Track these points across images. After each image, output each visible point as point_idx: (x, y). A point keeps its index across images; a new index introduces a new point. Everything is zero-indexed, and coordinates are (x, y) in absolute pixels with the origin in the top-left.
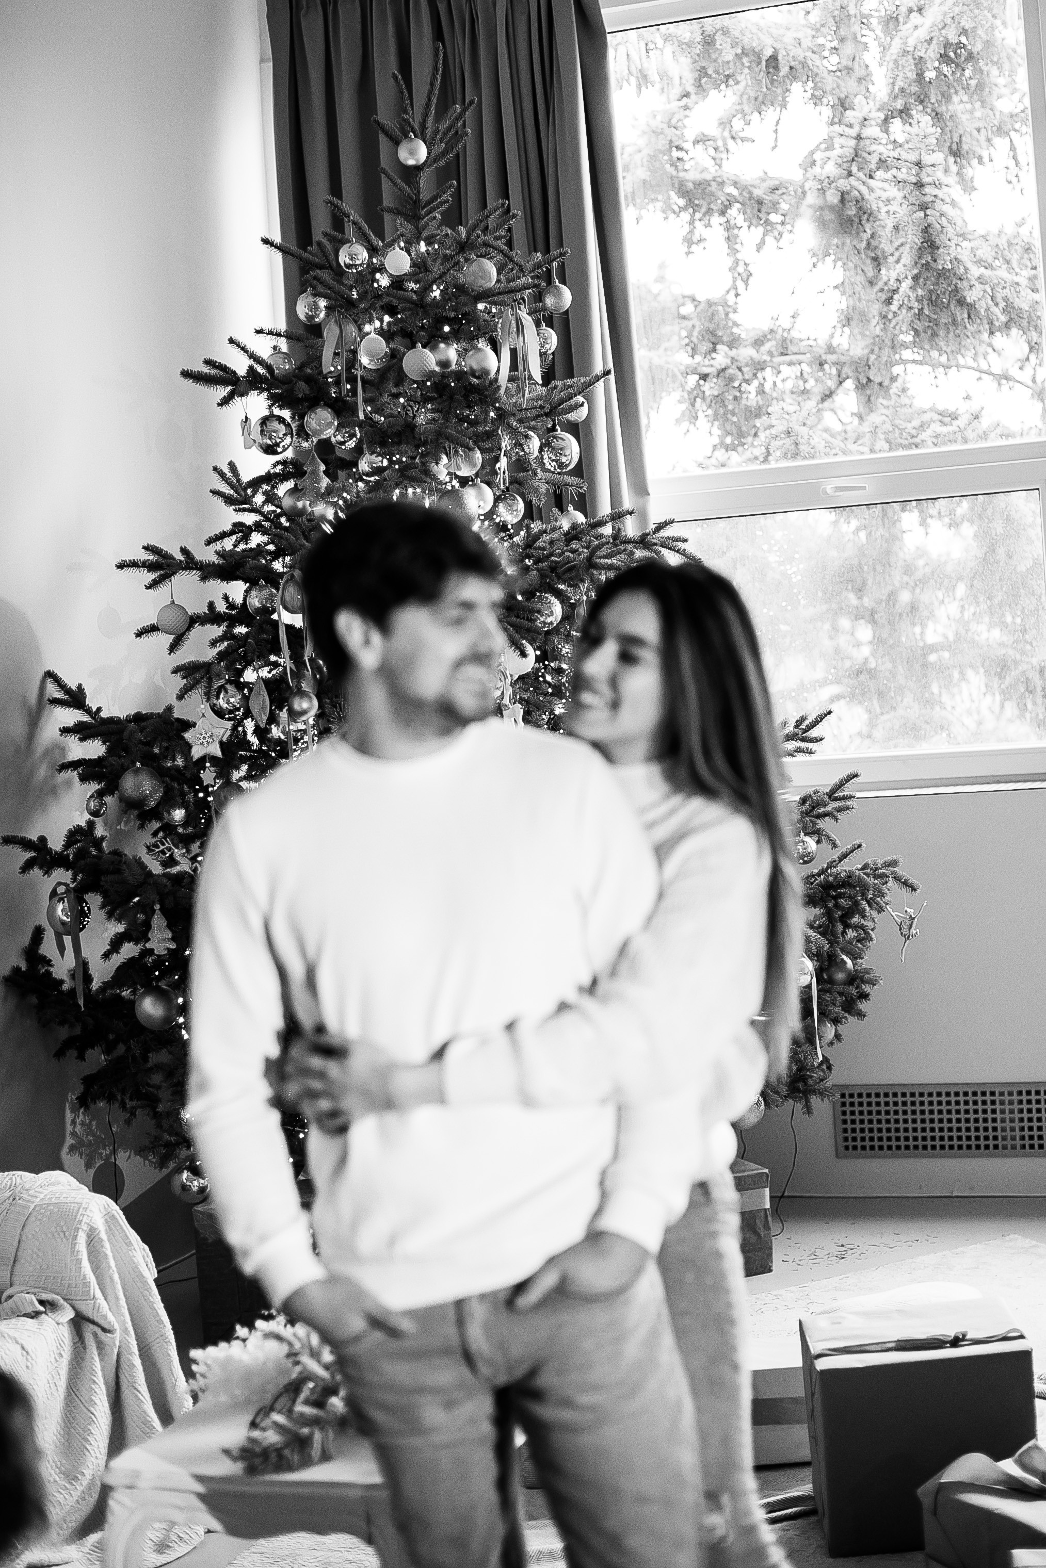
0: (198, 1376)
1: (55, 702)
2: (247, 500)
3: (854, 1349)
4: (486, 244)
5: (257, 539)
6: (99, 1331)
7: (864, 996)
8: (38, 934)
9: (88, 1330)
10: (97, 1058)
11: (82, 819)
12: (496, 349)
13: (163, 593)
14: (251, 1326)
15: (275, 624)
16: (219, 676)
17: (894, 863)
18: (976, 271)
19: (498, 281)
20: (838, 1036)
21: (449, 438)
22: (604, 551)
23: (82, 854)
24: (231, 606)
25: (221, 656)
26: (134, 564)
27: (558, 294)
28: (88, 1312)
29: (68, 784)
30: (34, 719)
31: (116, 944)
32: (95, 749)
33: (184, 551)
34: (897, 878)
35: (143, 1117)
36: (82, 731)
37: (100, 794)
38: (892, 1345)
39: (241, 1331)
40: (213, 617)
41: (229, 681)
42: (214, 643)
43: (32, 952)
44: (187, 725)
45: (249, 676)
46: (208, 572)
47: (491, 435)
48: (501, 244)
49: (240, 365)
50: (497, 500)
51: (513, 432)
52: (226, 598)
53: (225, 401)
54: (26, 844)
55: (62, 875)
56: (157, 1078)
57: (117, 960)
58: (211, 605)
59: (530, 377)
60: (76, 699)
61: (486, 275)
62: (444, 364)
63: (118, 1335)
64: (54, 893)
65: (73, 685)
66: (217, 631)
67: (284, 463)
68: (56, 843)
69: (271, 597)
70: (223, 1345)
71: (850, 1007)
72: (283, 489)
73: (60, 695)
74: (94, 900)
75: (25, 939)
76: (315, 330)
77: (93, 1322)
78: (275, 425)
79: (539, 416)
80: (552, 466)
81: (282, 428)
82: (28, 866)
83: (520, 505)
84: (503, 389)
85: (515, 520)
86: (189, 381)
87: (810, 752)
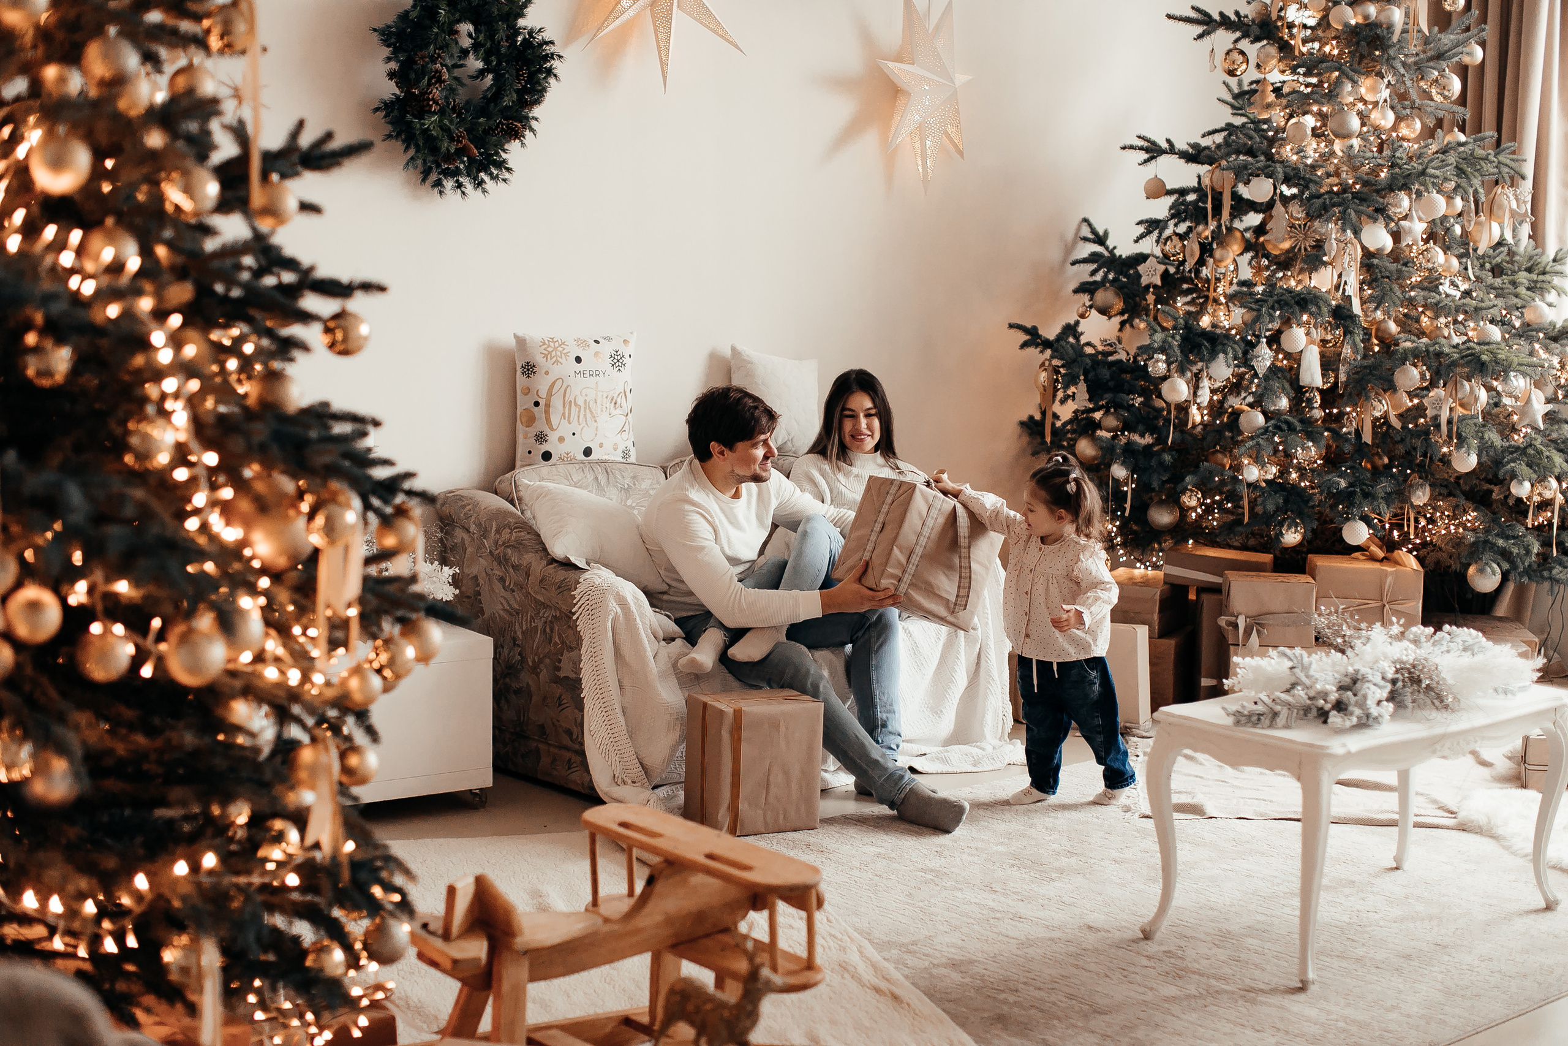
0: (1239, 675)
1: (1085, 239)
2: (1242, 107)
11: (1072, 319)
13: (1151, 171)
16: (1166, 229)
25: (1172, 216)
26: (1131, 147)
33: (1168, 141)
50: (1399, 120)
51: (1396, 71)
53: (1200, 36)
54: (1028, 331)
55: (1048, 355)
60: (1101, 239)
62: (1366, 17)
64: (1042, 367)
65: (1100, 228)
66: (1176, 199)
68: (1051, 334)
73: (1090, 236)
78: (1236, 55)
79: (1430, 59)
80: (1438, 98)
81: (1240, 58)
82: (1024, 345)
83: (1418, 125)
84: (1395, 38)
85: (1413, 136)
86: (1172, 21)
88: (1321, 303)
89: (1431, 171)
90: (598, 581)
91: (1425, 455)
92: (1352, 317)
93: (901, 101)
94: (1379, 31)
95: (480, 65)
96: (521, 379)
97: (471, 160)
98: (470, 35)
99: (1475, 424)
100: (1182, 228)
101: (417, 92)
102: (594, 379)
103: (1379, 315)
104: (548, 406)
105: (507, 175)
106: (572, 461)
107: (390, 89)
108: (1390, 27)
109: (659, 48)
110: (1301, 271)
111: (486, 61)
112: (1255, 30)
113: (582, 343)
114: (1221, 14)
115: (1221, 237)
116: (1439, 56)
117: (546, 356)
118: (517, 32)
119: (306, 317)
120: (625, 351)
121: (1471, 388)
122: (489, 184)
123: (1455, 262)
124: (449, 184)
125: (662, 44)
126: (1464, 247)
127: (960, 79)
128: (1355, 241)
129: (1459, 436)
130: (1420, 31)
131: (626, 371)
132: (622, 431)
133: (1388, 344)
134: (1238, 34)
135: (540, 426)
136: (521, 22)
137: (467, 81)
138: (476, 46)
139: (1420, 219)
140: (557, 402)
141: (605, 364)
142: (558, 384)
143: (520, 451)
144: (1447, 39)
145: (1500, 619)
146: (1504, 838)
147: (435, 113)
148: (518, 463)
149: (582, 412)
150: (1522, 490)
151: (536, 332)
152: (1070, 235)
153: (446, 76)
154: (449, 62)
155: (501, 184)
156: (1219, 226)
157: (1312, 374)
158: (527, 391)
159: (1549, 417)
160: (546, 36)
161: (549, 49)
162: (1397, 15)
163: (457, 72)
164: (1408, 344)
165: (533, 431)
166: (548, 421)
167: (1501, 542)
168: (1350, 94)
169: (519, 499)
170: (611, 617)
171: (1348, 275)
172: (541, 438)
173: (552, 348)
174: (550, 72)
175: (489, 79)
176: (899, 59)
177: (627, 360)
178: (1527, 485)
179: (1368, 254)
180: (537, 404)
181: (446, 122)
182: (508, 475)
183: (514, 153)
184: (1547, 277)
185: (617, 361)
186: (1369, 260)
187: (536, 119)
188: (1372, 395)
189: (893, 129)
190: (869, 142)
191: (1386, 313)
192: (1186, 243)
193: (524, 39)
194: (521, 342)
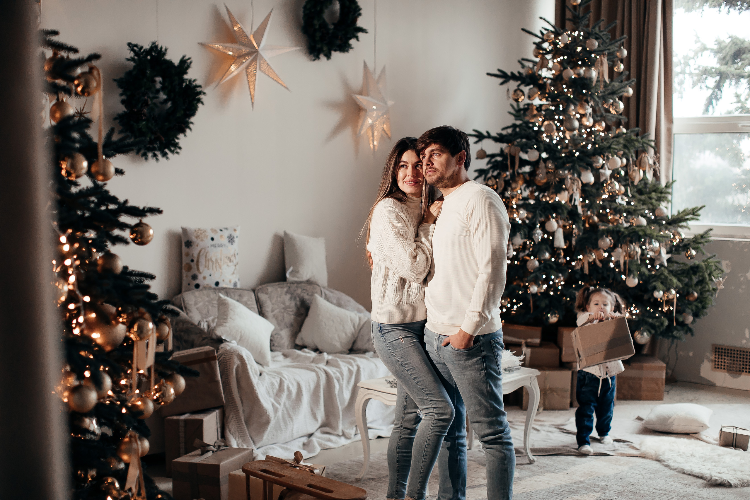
4: (597, 34)
12: (595, 69)
16: (488, 174)
19: (598, 47)
25: (491, 168)
27: (622, 52)
33: (488, 132)
34: (717, 267)
41: (492, 176)
42: (488, 163)
46: (495, 140)
49: (509, 71)
50: (595, 122)
51: (595, 100)
52: (501, 149)
53: (503, 83)
61: (593, 45)
62: (580, 75)
71: (698, 311)
78: (519, 92)
79: (609, 94)
80: (613, 112)
81: (521, 94)
83: (604, 124)
84: (594, 84)
85: (601, 130)
86: (489, 77)
87: (698, 220)
88: (564, 209)
89: (613, 146)
90: (228, 348)
91: (613, 279)
92: (578, 215)
93: (362, 114)
94: (585, 81)
95: (165, 97)
96: (184, 249)
97: (161, 143)
98: (160, 83)
99: (636, 264)
100: (495, 173)
101: (136, 110)
102: (220, 249)
103: (589, 213)
104: (198, 262)
105: (178, 150)
106: (210, 288)
107: (122, 109)
108: (591, 79)
109: (250, 89)
110: (553, 193)
111: (168, 95)
112: (528, 80)
113: (214, 231)
114: (512, 73)
115: (514, 178)
116: (613, 93)
117: (197, 237)
118: (183, 80)
119: (123, 226)
120: (235, 234)
121: (634, 248)
122: (170, 155)
123: (623, 188)
124: (150, 155)
125: (251, 87)
126: (626, 181)
127: (390, 103)
128: (578, 179)
129: (629, 270)
130: (605, 82)
131: (236, 244)
132: (233, 273)
133: (594, 226)
134: (519, 82)
135: (194, 271)
136: (185, 77)
137: (159, 105)
138: (163, 89)
139: (609, 169)
140: (202, 260)
141: (225, 241)
142: (203, 251)
143: (184, 284)
144: (616, 84)
145: (646, 355)
146: (664, 461)
147: (144, 120)
148: (183, 290)
149: (214, 265)
150: (659, 294)
151: (192, 225)
153: (150, 103)
154: (151, 95)
155: (176, 155)
156: (514, 172)
157: (560, 242)
158: (187, 254)
159: (669, 261)
160: (198, 83)
161: (199, 89)
162: (594, 74)
163: (155, 101)
164: (603, 227)
165: (191, 274)
166: (198, 269)
167: (650, 320)
168: (573, 110)
169: (186, 308)
170: (235, 367)
171: (576, 195)
172: (195, 277)
173: (200, 233)
174: (199, 101)
175: (169, 104)
176: (361, 93)
177: (236, 239)
178: (661, 292)
179: (584, 185)
180: (192, 261)
181: (150, 125)
182: (179, 296)
183: (182, 140)
184: (663, 195)
185: (231, 239)
186: (585, 188)
187: (192, 123)
188: (588, 251)
189: (359, 127)
190: (347, 133)
191: (592, 212)
192: (498, 180)
193: (186, 85)
194: (185, 230)
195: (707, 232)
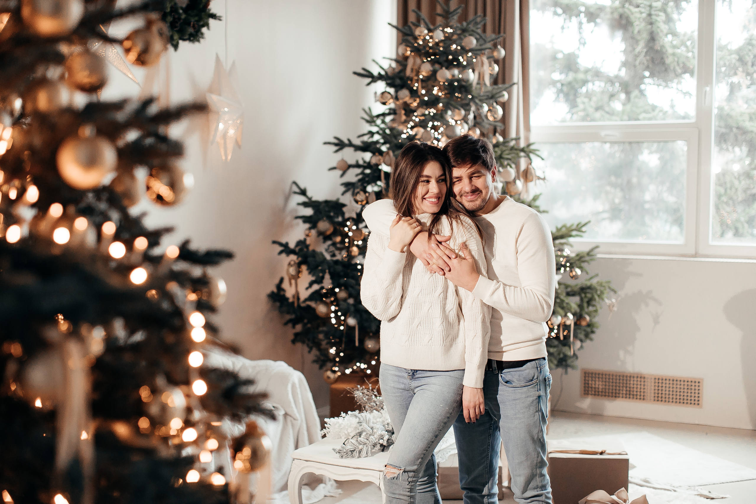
0: (327, 428)
1: (295, 193)
2: (374, 122)
3: (564, 452)
4: (473, 31)
5: (377, 137)
6: (292, 419)
7: (593, 332)
8: (282, 280)
9: (289, 418)
10: (299, 328)
11: (302, 237)
12: (474, 71)
13: (339, 156)
14: (347, 413)
15: (380, 171)
16: (357, 188)
17: (609, 282)
18: (670, 51)
19: (476, 45)
20: (582, 347)
21: (452, 105)
22: (507, 152)
23: (301, 250)
24: (365, 162)
25: (360, 180)
26: (329, 143)
27: (499, 51)
28: (289, 412)
29: (298, 224)
30: (287, 199)
31: (311, 284)
32: (309, 212)
33: (349, 140)
34: (609, 288)
35: (315, 352)
36: (305, 205)
37: (310, 229)
38: (578, 452)
39: (343, 414)
40: (357, 166)
41: (361, 190)
42: (357, 175)
43: (279, 286)
44: (344, 205)
45: (369, 189)
46: (357, 148)
47: (468, 105)
48: (479, 31)
49: (376, 71)
50: (469, 129)
51: (476, 104)
52: (363, 159)
53: (369, 84)
54: (281, 244)
55: (293, 258)
56: (321, 336)
57: (311, 291)
58: (357, 162)
59: (485, 84)
60: (303, 192)
61: (471, 42)
62: (453, 76)
63: (299, 422)
64: (289, 264)
65: (302, 187)
66: (359, 171)
67: (390, 109)
68: (292, 245)
69: (379, 160)
70: (336, 418)
71: (587, 336)
72: (388, 119)
73: (297, 190)
74: (304, 268)
75: (277, 281)
76: (406, 58)
77: (290, 416)
78: (386, 95)
80: (491, 119)
81: (389, 96)
82: (281, 252)
83: (478, 132)
84: (474, 87)
86: (356, 76)
87: (581, 236)
94: (463, 84)
108: (469, 82)
114: (379, 73)
116: (492, 97)
134: (386, 83)
150: (557, 320)
152: (287, 190)
162: (472, 76)
178: (559, 318)
192: (368, 195)
195: (592, 250)
